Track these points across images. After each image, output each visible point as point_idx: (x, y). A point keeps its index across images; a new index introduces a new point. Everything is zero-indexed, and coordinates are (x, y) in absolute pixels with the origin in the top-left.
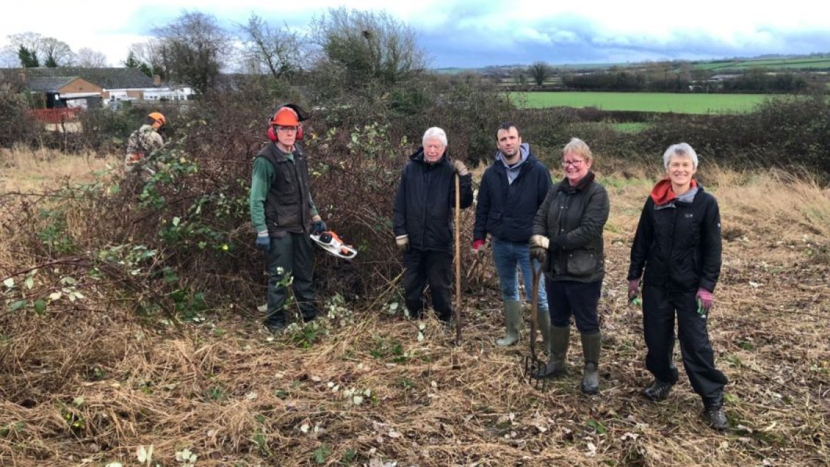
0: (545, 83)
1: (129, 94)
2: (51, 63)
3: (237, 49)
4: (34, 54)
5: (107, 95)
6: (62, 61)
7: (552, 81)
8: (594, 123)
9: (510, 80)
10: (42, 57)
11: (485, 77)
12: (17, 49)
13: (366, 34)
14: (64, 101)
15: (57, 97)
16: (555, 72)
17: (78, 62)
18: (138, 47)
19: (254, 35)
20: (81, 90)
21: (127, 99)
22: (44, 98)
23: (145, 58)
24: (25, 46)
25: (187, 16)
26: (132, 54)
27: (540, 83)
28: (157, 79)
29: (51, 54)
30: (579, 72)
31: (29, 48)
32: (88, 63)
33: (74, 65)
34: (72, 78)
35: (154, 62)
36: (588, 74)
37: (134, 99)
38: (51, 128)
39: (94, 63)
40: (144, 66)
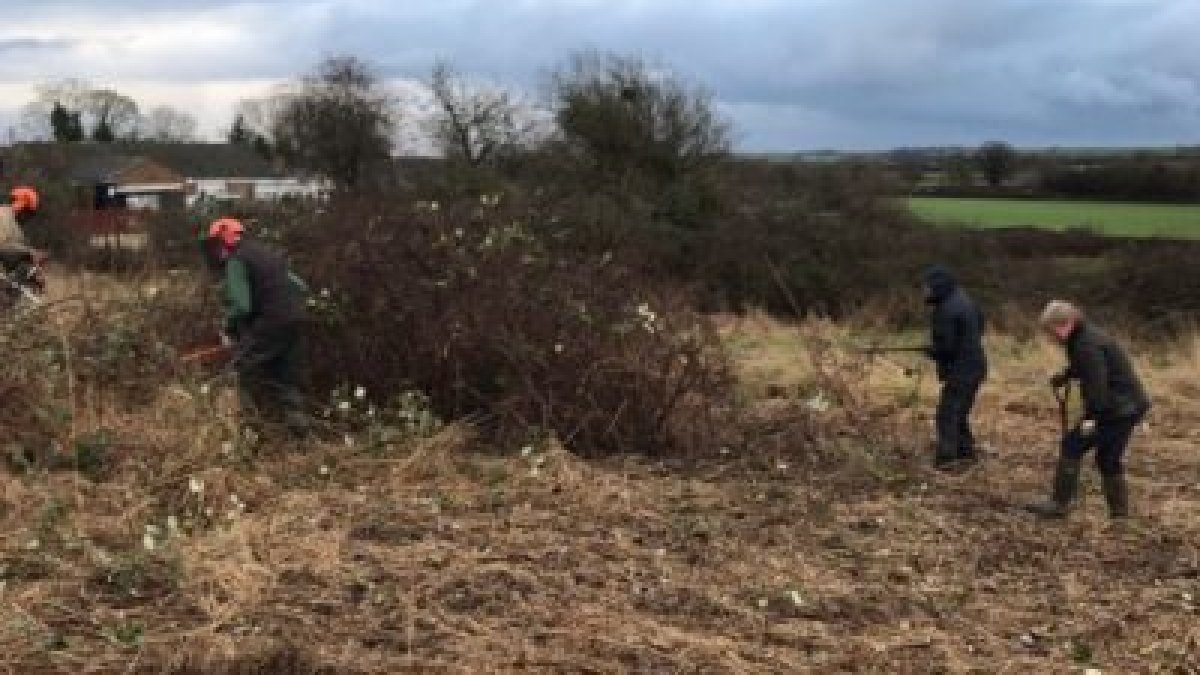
0: (1006, 183)
1: (231, 188)
2: (103, 133)
3: (410, 115)
4: (76, 116)
5: (193, 189)
6: (122, 130)
7: (1020, 179)
8: (1085, 260)
9: (937, 175)
10: (88, 123)
11: (891, 168)
12: (50, 108)
13: (630, 94)
14: (121, 198)
15: (111, 192)
16: (1031, 160)
17: (147, 132)
18: (252, 106)
19: (439, 94)
20: (152, 179)
21: (226, 196)
22: (91, 193)
23: (262, 127)
24: (63, 103)
25: (332, 63)
26: (240, 120)
27: (994, 181)
28: (279, 164)
29: (104, 119)
30: (1079, 161)
31: (70, 106)
32: (164, 135)
33: (142, 137)
34: (138, 160)
35: (277, 133)
36: (1096, 166)
37: (238, 197)
38: (99, 241)
39: (175, 132)
40: (260, 140)
